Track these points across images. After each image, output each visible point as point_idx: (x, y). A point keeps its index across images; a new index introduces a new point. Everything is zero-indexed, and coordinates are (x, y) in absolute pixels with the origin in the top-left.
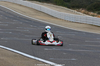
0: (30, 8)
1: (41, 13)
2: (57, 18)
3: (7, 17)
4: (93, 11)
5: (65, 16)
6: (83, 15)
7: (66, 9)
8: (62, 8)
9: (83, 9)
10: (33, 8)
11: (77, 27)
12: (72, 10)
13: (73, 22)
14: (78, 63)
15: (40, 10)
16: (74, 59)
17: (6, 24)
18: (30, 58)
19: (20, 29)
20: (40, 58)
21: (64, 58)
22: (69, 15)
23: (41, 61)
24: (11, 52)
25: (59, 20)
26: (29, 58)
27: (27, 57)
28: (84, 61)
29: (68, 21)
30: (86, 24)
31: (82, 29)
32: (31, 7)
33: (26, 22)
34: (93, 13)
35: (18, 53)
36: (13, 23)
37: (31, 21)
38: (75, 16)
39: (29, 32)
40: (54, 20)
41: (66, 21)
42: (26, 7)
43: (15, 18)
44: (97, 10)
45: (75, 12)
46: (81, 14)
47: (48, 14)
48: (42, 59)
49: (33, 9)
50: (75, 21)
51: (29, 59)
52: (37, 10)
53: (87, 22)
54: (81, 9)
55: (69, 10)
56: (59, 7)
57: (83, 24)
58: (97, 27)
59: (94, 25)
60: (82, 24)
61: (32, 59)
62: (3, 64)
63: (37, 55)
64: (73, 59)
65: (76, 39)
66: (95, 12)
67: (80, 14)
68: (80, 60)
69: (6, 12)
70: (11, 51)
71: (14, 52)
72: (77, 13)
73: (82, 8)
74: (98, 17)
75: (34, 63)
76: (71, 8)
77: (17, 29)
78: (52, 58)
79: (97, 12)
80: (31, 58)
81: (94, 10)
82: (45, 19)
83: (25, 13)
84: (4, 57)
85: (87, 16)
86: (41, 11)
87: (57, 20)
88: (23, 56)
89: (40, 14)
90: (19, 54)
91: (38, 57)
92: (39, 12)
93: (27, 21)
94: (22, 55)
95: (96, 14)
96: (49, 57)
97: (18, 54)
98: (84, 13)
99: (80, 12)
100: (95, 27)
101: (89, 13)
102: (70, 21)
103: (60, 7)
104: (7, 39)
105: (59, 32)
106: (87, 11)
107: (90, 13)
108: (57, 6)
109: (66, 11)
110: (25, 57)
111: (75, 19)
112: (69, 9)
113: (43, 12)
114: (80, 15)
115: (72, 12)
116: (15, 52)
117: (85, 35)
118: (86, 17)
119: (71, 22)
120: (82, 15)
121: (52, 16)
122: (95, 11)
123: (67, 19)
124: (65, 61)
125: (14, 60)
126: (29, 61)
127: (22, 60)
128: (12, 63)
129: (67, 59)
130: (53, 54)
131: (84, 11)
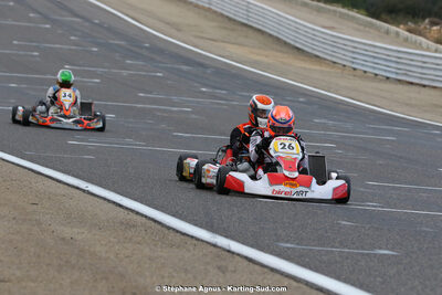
0: (203, 8)
1: (250, 32)
2: (318, 57)
3: (97, 45)
5: (353, 52)
6: (436, 51)
7: (358, 19)
8: (342, 16)
9: (436, 24)
11: (407, 105)
12: (387, 25)
13: (388, 78)
15: (245, 21)
16: (387, 252)
17: (95, 75)
18: (192, 237)
19: (154, 101)
20: (238, 241)
21: (342, 244)
22: (372, 49)
23: (238, 255)
24: (110, 205)
25: (328, 69)
26: (188, 235)
27: (177, 231)
28: (430, 259)
29: (365, 72)
31: (426, 111)
32: (207, 6)
33: (182, 71)
35: (137, 213)
36: (125, 73)
37: (201, 65)
38: (398, 51)
39: (193, 116)
40: (305, 69)
41: (355, 73)
42: (185, 1)
43: (134, 49)
45: (397, 34)
46: (424, 46)
47: (278, 39)
48: (243, 243)
49: (215, 12)
50: (397, 74)
51: (189, 241)
52: (230, 19)
54: (427, 21)
55: (371, 26)
56: (329, 10)
57: (433, 92)
60: (427, 89)
61: (202, 241)
63: (225, 225)
64: (380, 248)
65: (401, 157)
67: (419, 47)
69: (97, 21)
70: (109, 201)
71: (120, 206)
72: (406, 40)
73: (429, 15)
75: (208, 263)
76: (383, 16)
77: (137, 102)
78: (287, 242)
80: (197, 239)
82: (266, 60)
83: (179, 30)
84: (75, 230)
86: (250, 24)
87: (318, 67)
88: (159, 227)
89: (246, 37)
90: (146, 217)
91: (226, 237)
92: (239, 28)
93: (185, 68)
94: (155, 221)
96: (276, 235)
97: (142, 215)
98: (438, 42)
99: (420, 35)
102: (376, 75)
103: (335, 12)
104: (92, 144)
105: (323, 121)
108: (322, 5)
109: (358, 30)
110: (172, 234)
111: (399, 67)
112: (374, 21)
113: (259, 30)
114: (422, 49)
115: (387, 32)
116: (127, 208)
117: (440, 139)
119: (381, 81)
120: (428, 49)
121: (299, 49)
123: (363, 65)
124: (347, 258)
125: (119, 242)
126: (189, 251)
127: (155, 245)
128: (112, 257)
129: (357, 248)
130: (296, 223)
131: (440, 30)
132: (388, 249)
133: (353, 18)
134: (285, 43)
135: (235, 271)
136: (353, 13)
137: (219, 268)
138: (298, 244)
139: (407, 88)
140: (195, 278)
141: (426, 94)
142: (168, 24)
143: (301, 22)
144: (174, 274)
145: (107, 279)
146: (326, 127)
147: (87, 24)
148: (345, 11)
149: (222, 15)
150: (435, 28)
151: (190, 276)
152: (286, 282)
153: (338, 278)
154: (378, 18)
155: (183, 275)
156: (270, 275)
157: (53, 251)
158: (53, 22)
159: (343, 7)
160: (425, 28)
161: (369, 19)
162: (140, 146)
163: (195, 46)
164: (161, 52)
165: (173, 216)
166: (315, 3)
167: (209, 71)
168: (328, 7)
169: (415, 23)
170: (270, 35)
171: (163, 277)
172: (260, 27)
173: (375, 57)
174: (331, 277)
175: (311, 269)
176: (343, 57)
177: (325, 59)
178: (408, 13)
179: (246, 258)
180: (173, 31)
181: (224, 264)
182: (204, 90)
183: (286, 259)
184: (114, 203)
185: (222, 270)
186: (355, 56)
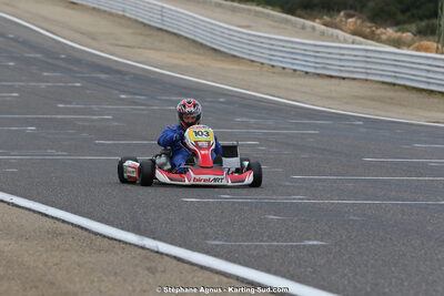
0: (117, 16)
1: (166, 36)
2: (235, 56)
3: (12, 58)
4: (397, 23)
5: (270, 49)
6: (353, 43)
7: (273, 16)
8: (257, 14)
9: (351, 16)
10: (128, 15)
11: (328, 98)
12: (302, 20)
13: (307, 73)
14: (334, 258)
15: (161, 26)
16: (315, 243)
17: (12, 89)
18: (120, 241)
19: (75, 111)
20: (165, 242)
21: (270, 238)
22: (289, 45)
23: (167, 255)
24: (36, 215)
25: (246, 68)
26: (115, 240)
27: (105, 236)
28: (359, 247)
29: (284, 68)
30: (367, 80)
31: (347, 103)
32: (121, 13)
33: (99, 79)
34: (396, 31)
35: (64, 221)
36: (43, 85)
37: (119, 72)
38: (316, 46)
39: (115, 123)
40: (223, 69)
41: (274, 70)
42: (99, 11)
43: (50, 61)
44: (413, 16)
45: (314, 28)
46: (342, 39)
47: (194, 41)
48: (171, 244)
49: (130, 19)
50: (316, 68)
51: (116, 244)
52: (145, 25)
53: (367, 73)
54: (342, 13)
55: (287, 21)
56: (244, 9)
57: (352, 84)
58: (413, 96)
59: (399, 85)
60: (346, 81)
61: (130, 244)
63: (152, 227)
64: (309, 240)
65: (324, 150)
66: (407, 26)
67: (337, 39)
68: (343, 245)
69: (11, 36)
70: (34, 211)
71: (46, 215)
72: (323, 33)
73: (345, 8)
74: (418, 49)
75: (137, 265)
76: (299, 12)
77: (58, 113)
78: (215, 239)
79: (413, 27)
80: (125, 243)
81: (400, 17)
82: (183, 63)
83: (94, 39)
85: (368, 48)
86: (165, 28)
87: (236, 67)
88: (85, 233)
89: (162, 41)
90: (72, 224)
91: (154, 238)
92: (155, 33)
93: (103, 76)
94: (82, 228)
95: (407, 36)
96: (203, 233)
97: (68, 223)
98: (355, 33)
99: (336, 27)
100: (406, 95)
101: (378, 31)
102: (295, 70)
103: (249, 10)
104: (14, 158)
105: (244, 119)
106: (369, 25)
107: (382, 30)
108: (236, 4)
109: (274, 27)
110: (99, 239)
111: (318, 61)
112: (289, 17)
113: (175, 34)
114: (340, 42)
115: (303, 27)
116: (52, 217)
117: (365, 130)
119: (300, 76)
120: (345, 41)
121: (215, 50)
122: (405, 23)
123: (281, 62)
124: (276, 251)
125: (47, 251)
126: (118, 254)
127: (84, 252)
128: (41, 266)
129: (286, 241)
130: (224, 221)
131: (355, 22)
132: (316, 240)
133: (268, 16)
134: (201, 44)
135: (164, 272)
136: (268, 11)
137: (148, 269)
138: (226, 241)
139: (327, 81)
140: (125, 280)
141: (345, 86)
142: (82, 33)
143: (217, 23)
144: (105, 278)
145: (36, 287)
146: (248, 126)
148: (259, 9)
149: (136, 21)
150: (350, 20)
151: (119, 278)
152: (217, 278)
153: (268, 271)
154: (293, 14)
155: (112, 278)
156: (200, 273)
159: (258, 5)
160: (341, 21)
161: (284, 16)
162: (63, 156)
163: (112, 54)
164: (78, 62)
165: (99, 221)
166: (229, 3)
167: (127, 78)
168: (242, 6)
169: (331, 17)
170: (186, 38)
171: (92, 282)
172: (175, 31)
173: (292, 53)
174: (262, 271)
175: (240, 264)
176: (261, 55)
177: (243, 58)
178: (323, 8)
179: (175, 258)
180: (90, 41)
181: (153, 265)
182: (123, 96)
183: (215, 256)
184: (39, 213)
185: (152, 270)
186: (273, 53)
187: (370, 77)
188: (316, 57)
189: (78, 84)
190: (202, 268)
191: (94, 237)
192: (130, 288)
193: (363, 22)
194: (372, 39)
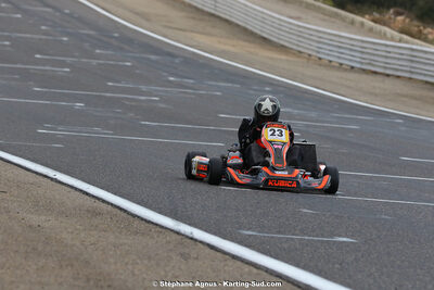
1: (218, 22)
2: (283, 46)
3: (68, 34)
6: (400, 41)
7: (324, 9)
8: (309, 6)
9: (401, 14)
11: (371, 94)
12: (352, 15)
13: (352, 67)
14: (363, 256)
15: (213, 12)
16: (345, 239)
17: (63, 64)
18: (157, 225)
19: (124, 91)
20: (201, 228)
21: (303, 232)
22: (338, 38)
23: (201, 242)
24: (77, 193)
25: (294, 59)
26: (153, 223)
27: (142, 219)
28: (388, 247)
29: (330, 61)
30: (410, 79)
31: (390, 100)
33: (149, 59)
35: (104, 201)
36: (94, 62)
37: (169, 54)
38: (363, 41)
39: (161, 105)
40: (272, 59)
41: (321, 62)
43: (104, 38)
45: (362, 24)
46: (389, 35)
47: (245, 30)
48: (206, 231)
50: (362, 63)
51: (154, 229)
53: (412, 73)
54: (392, 11)
55: (337, 15)
60: (391, 78)
61: (166, 228)
62: (40, 249)
63: (189, 213)
64: (340, 236)
67: (384, 36)
68: (373, 243)
69: (67, 11)
70: (76, 189)
71: (87, 194)
72: (371, 30)
73: (395, 5)
75: (171, 250)
76: (349, 7)
77: (107, 91)
78: (248, 230)
80: (162, 227)
82: (232, 50)
83: (148, 20)
84: (43, 218)
85: (414, 47)
86: (217, 13)
87: (284, 57)
88: (124, 214)
89: (214, 27)
90: (112, 204)
91: (189, 225)
92: (207, 18)
93: (153, 57)
94: (121, 209)
97: (108, 203)
98: (402, 31)
99: (385, 24)
101: (426, 31)
102: (341, 64)
103: (301, 2)
104: (61, 133)
105: (288, 110)
106: (417, 23)
107: (429, 30)
109: (324, 20)
110: (137, 222)
111: (365, 56)
112: (340, 11)
113: (227, 21)
114: (387, 39)
115: (353, 23)
116: (94, 196)
117: (403, 129)
118: (412, 50)
119: (346, 70)
120: (392, 39)
121: (265, 39)
123: (328, 55)
124: (307, 245)
125: (85, 230)
126: (152, 237)
127: (120, 233)
128: (78, 244)
129: (317, 236)
130: (258, 212)
131: (404, 21)
132: (346, 236)
133: (319, 8)
135: (197, 258)
136: (319, 4)
137: (182, 255)
138: (259, 232)
139: (372, 77)
141: (388, 84)
142: (137, 14)
143: (269, 13)
144: (138, 261)
145: (72, 266)
146: (291, 117)
147: (58, 14)
150: (399, 18)
152: (247, 268)
153: (297, 265)
154: (343, 8)
155: (146, 262)
156: (231, 262)
157: (20, 239)
158: (24, 12)
160: (390, 18)
161: (335, 10)
162: (109, 135)
163: (164, 36)
164: (130, 41)
165: (138, 203)
167: (177, 61)
169: (380, 13)
170: (238, 26)
172: (227, 17)
173: (340, 47)
175: (271, 256)
176: (309, 47)
177: (291, 49)
178: (374, 3)
179: (209, 245)
180: (143, 22)
181: (187, 251)
182: (172, 79)
183: (246, 246)
184: (81, 191)
185: (185, 257)
186: (320, 45)
187: (414, 76)
188: (362, 52)
189: (129, 64)
190: (234, 257)
191: (131, 219)
192: (163, 273)
193: (412, 20)
194: (419, 38)
